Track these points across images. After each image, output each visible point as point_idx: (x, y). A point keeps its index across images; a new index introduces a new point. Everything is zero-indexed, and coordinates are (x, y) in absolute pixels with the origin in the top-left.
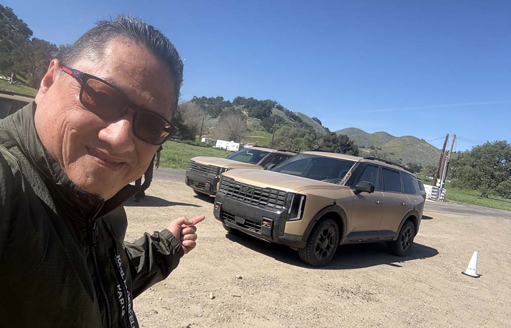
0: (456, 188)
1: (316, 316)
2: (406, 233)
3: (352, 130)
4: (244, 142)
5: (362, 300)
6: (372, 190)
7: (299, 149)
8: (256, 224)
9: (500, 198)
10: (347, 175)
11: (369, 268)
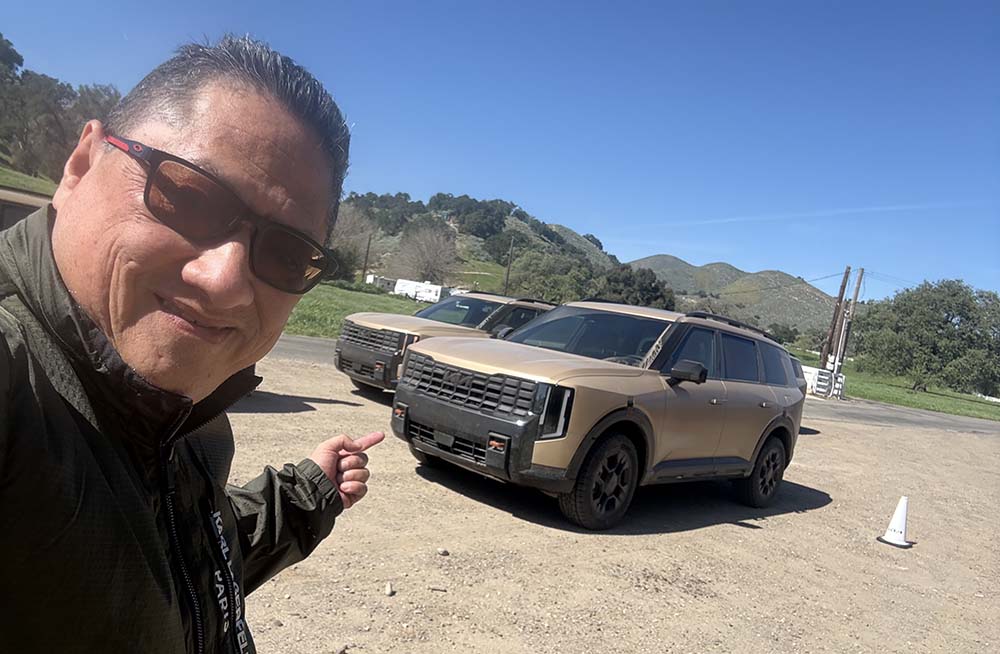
0: (864, 373)
1: (595, 628)
2: (768, 463)
3: (663, 259)
4: (451, 283)
5: (684, 595)
6: (703, 377)
7: (558, 297)
8: (476, 446)
9: (949, 391)
10: (654, 348)
11: (698, 530)
